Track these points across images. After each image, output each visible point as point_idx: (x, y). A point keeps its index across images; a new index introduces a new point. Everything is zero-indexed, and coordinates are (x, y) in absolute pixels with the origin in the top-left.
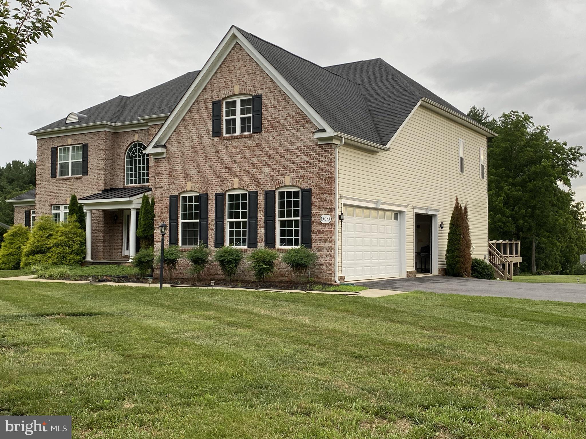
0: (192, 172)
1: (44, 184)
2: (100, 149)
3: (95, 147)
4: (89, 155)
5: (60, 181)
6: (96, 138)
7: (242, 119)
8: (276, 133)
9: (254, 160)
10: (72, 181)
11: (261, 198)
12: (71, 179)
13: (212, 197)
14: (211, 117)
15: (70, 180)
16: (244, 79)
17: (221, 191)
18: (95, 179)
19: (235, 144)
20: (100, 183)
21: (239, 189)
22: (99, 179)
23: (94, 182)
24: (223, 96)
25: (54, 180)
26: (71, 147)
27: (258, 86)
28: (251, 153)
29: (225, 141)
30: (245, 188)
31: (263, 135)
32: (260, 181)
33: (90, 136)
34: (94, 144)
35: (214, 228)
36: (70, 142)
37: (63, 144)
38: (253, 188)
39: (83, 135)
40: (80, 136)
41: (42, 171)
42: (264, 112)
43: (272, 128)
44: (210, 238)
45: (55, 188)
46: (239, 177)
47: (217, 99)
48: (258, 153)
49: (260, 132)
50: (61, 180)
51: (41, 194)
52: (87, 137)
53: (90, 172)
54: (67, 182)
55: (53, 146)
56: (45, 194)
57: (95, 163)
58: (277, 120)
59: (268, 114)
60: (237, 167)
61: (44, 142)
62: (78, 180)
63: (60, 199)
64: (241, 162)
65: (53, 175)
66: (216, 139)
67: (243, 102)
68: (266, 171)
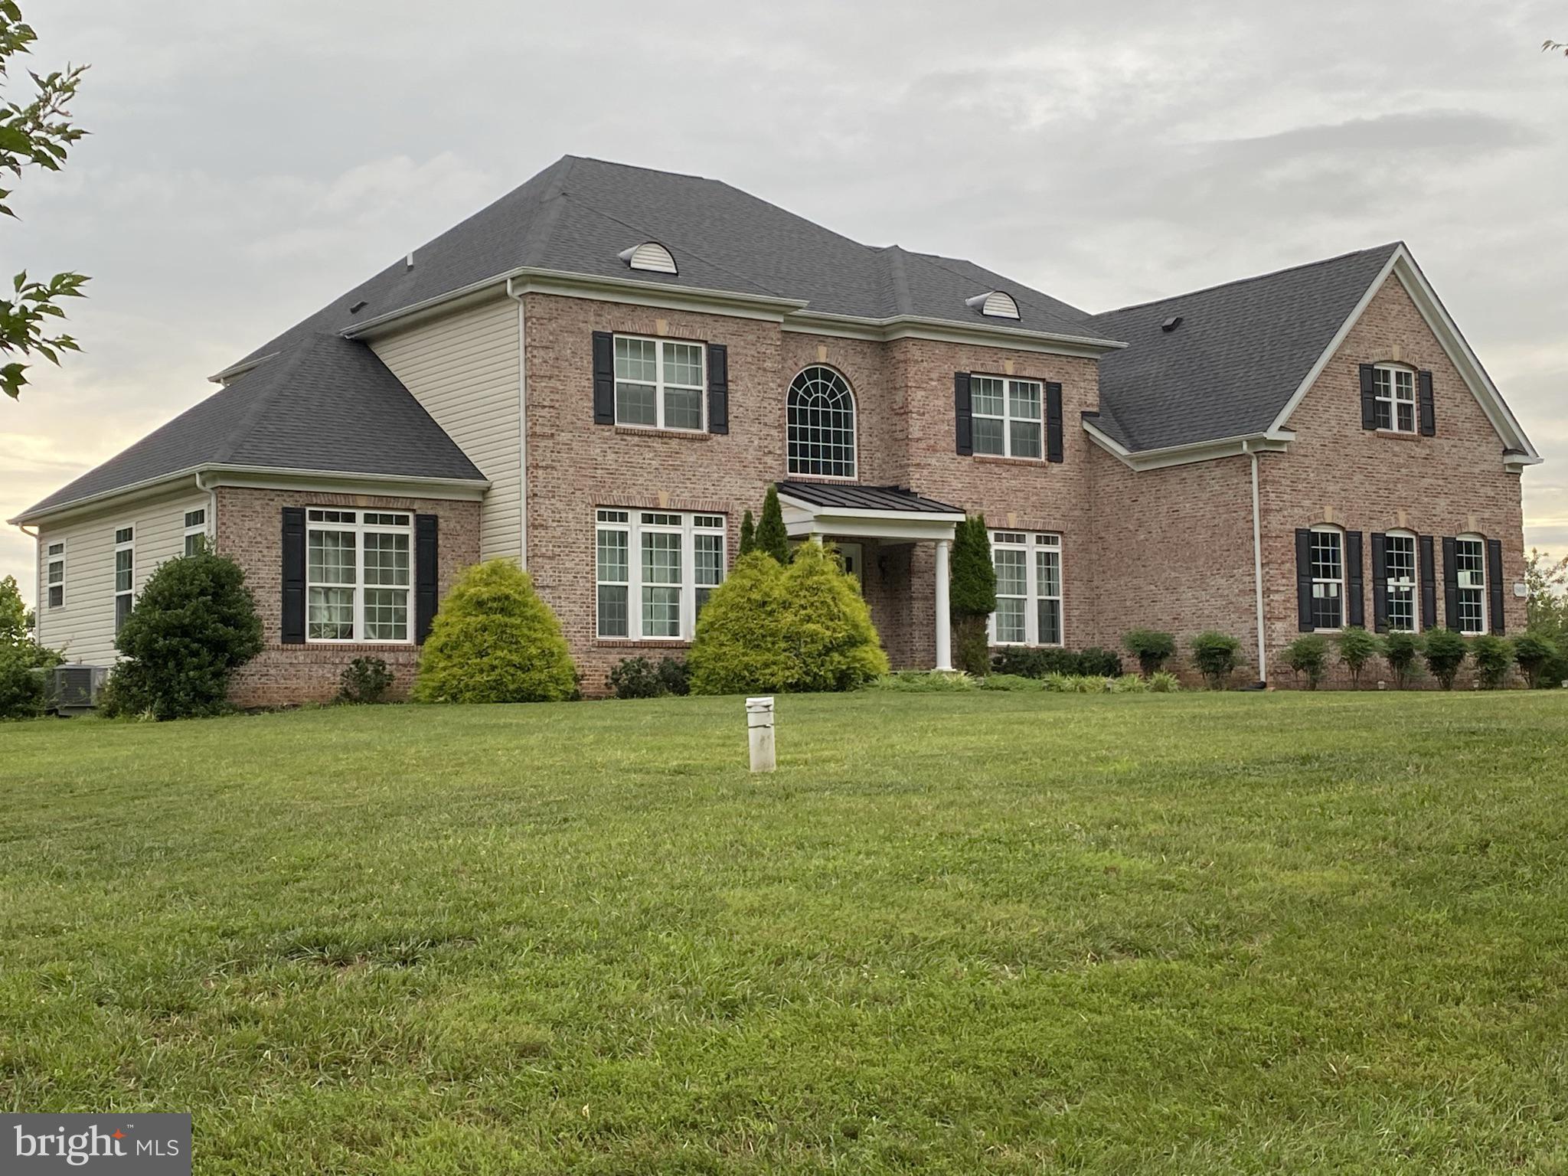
0: (1331, 488)
1: (564, 437)
2: (765, 370)
3: (749, 359)
4: (730, 378)
5: (629, 438)
6: (751, 337)
7: (1400, 405)
8: (1452, 442)
9: (1426, 482)
10: (674, 443)
11: (1438, 548)
12: (670, 438)
13: (1366, 539)
14: (1359, 391)
15: (665, 440)
16: (1404, 337)
17: (1379, 530)
18: (751, 450)
19: (1397, 449)
20: (769, 460)
21: (1406, 529)
22: (766, 450)
23: (750, 457)
24: (1377, 359)
25: (606, 432)
26: (659, 344)
27: (1425, 355)
28: (1421, 469)
29: (1383, 440)
30: (1416, 529)
31: (1435, 441)
32: (1435, 519)
33: (732, 327)
34: (745, 351)
35: (1371, 596)
36: (662, 327)
37: (636, 328)
38: (1425, 530)
39: (709, 320)
40: (699, 318)
41: (557, 397)
42: (1437, 404)
43: (1448, 432)
44: (1366, 615)
45: (611, 456)
46: (1405, 507)
47: (1367, 362)
48: (1431, 471)
49: (1432, 436)
50: (635, 434)
51: (553, 468)
52: (720, 327)
53: (733, 426)
54: (657, 444)
55: (599, 329)
56: (572, 470)
57: (751, 402)
58: (1453, 421)
59: (1442, 406)
60: (1402, 490)
61: (560, 306)
62: (697, 445)
63: (633, 491)
64: (1407, 482)
65: (603, 416)
66: (1368, 433)
67: (1398, 374)
68: (1442, 503)
